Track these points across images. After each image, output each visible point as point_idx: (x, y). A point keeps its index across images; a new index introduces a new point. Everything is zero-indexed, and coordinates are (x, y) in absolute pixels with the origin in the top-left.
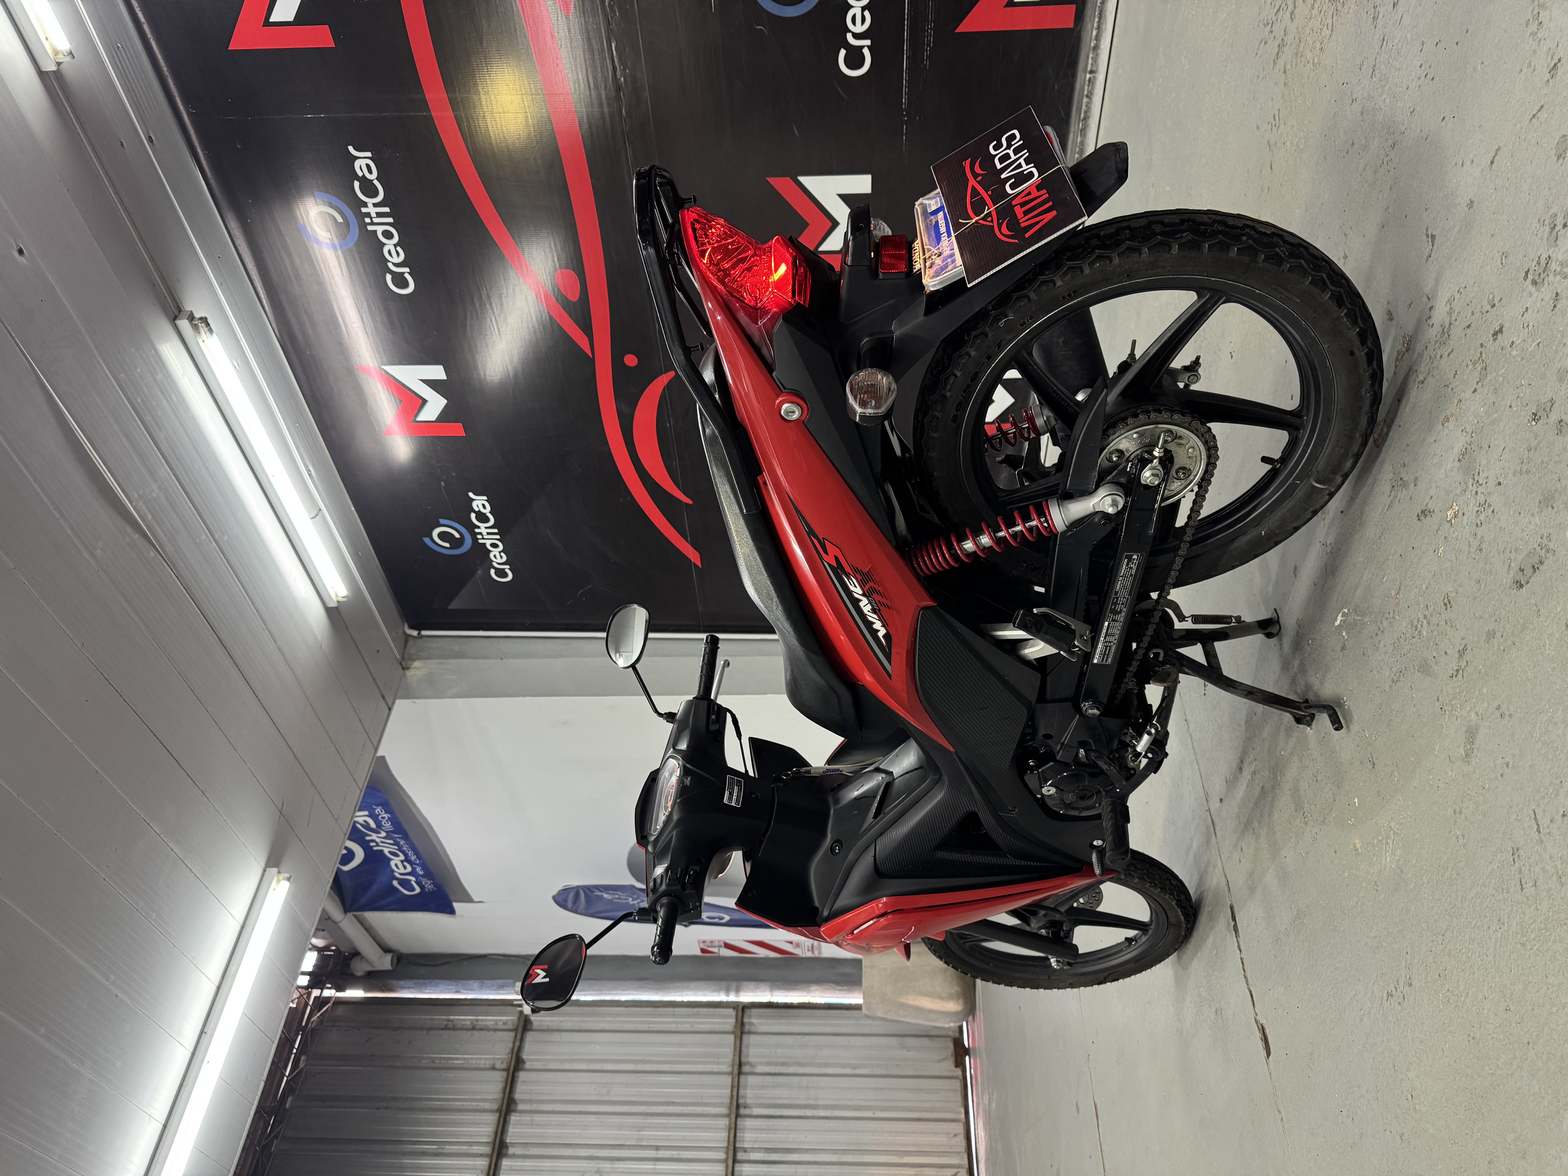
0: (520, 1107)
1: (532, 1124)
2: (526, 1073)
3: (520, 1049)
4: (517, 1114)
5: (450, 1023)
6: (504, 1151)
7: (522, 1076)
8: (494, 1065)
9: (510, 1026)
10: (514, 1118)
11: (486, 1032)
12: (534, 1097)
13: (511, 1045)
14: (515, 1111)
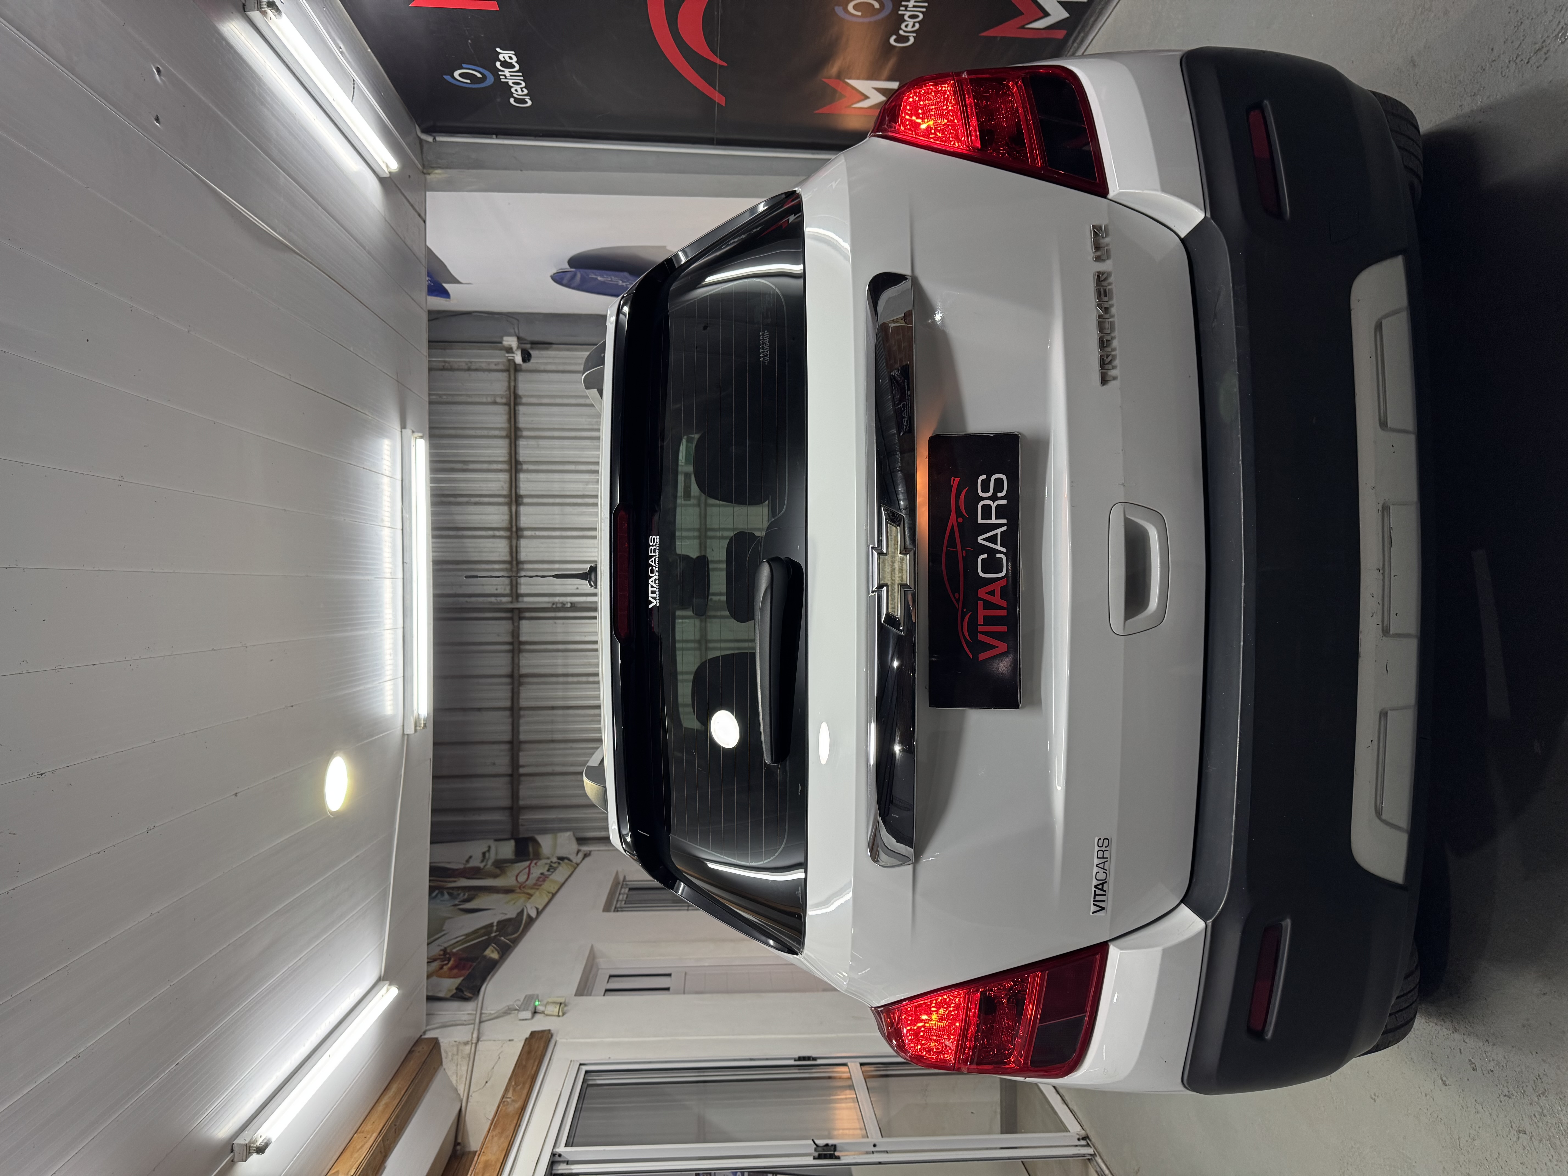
0: (525, 433)
1: (538, 447)
2: (525, 407)
3: (515, 387)
4: (525, 440)
5: (447, 364)
6: (519, 467)
7: (521, 409)
8: (495, 400)
9: (501, 367)
10: (522, 443)
11: (482, 373)
12: (536, 426)
13: (506, 384)
14: (522, 437)
